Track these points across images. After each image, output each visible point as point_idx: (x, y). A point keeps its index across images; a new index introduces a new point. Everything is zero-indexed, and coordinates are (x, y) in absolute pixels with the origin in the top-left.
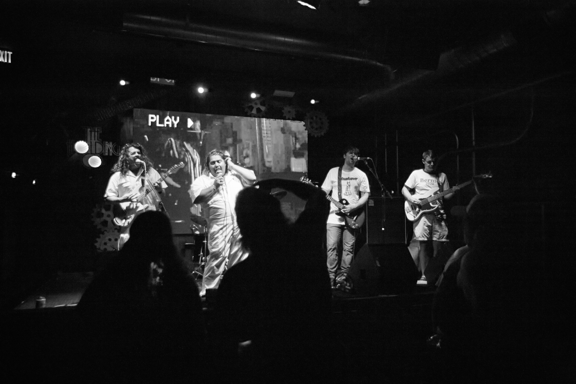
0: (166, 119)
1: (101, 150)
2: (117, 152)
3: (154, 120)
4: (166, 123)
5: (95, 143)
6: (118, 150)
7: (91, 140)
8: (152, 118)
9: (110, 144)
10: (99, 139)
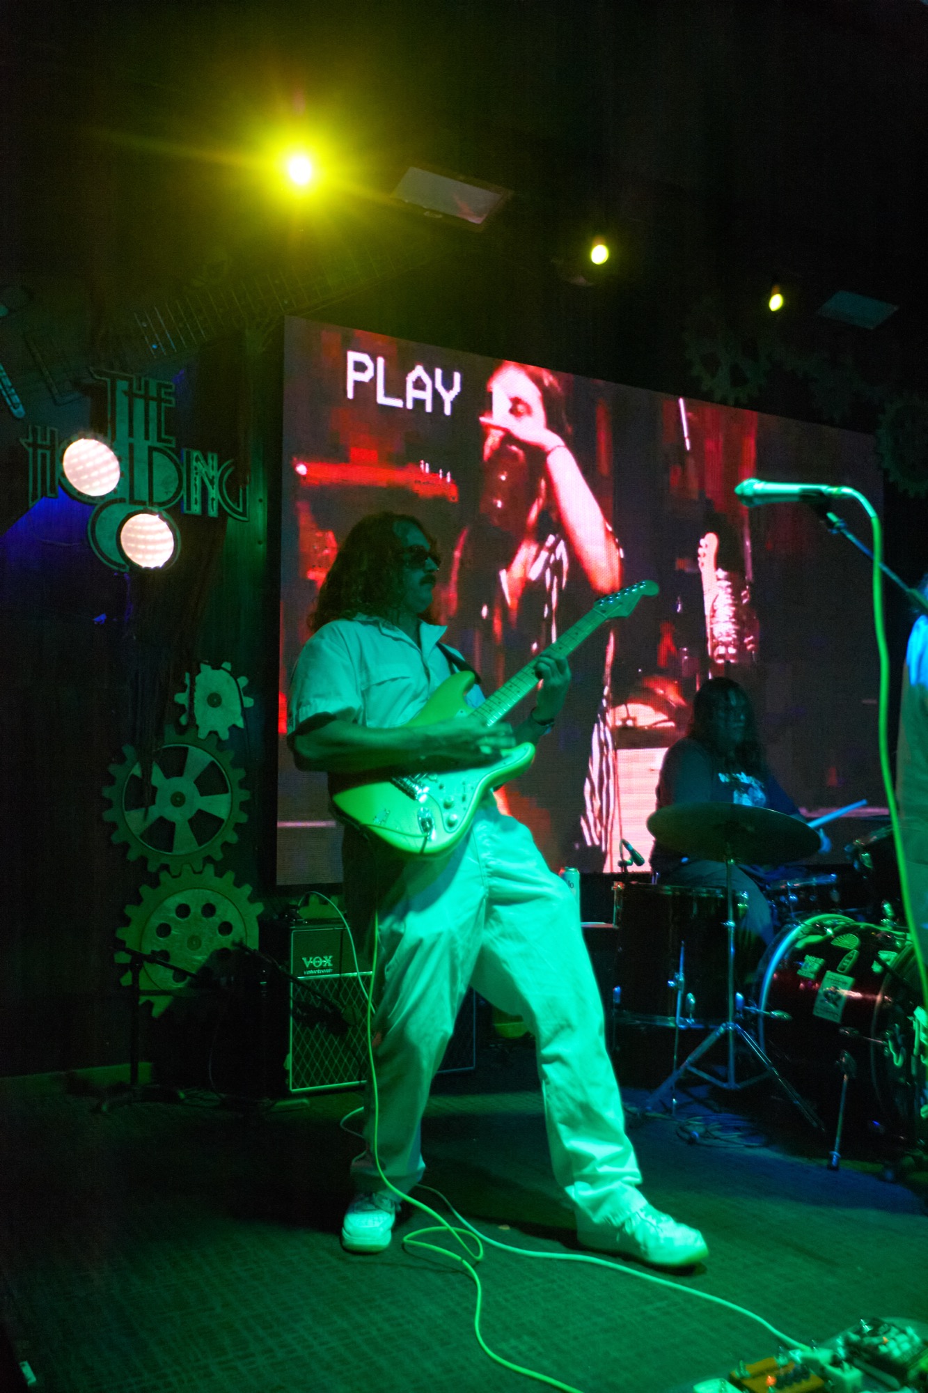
0: (411, 378)
1: (173, 490)
2: (236, 501)
3: (365, 377)
4: (412, 393)
5: (146, 452)
6: (241, 491)
7: (131, 434)
8: (360, 367)
9: (210, 461)
10: (163, 436)
